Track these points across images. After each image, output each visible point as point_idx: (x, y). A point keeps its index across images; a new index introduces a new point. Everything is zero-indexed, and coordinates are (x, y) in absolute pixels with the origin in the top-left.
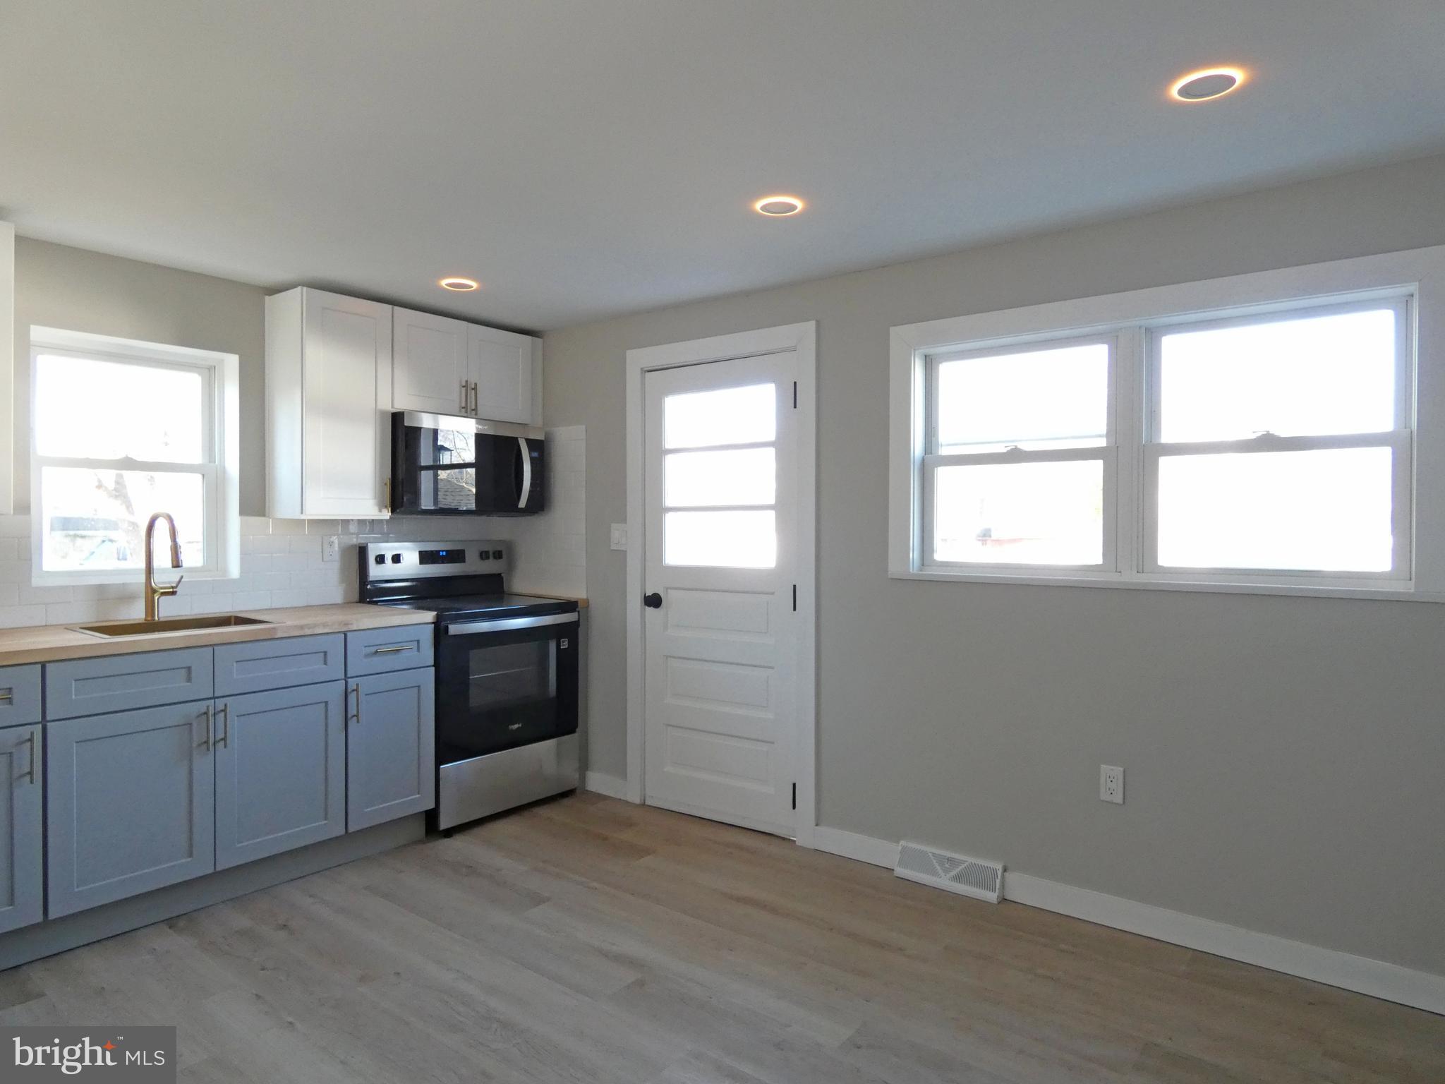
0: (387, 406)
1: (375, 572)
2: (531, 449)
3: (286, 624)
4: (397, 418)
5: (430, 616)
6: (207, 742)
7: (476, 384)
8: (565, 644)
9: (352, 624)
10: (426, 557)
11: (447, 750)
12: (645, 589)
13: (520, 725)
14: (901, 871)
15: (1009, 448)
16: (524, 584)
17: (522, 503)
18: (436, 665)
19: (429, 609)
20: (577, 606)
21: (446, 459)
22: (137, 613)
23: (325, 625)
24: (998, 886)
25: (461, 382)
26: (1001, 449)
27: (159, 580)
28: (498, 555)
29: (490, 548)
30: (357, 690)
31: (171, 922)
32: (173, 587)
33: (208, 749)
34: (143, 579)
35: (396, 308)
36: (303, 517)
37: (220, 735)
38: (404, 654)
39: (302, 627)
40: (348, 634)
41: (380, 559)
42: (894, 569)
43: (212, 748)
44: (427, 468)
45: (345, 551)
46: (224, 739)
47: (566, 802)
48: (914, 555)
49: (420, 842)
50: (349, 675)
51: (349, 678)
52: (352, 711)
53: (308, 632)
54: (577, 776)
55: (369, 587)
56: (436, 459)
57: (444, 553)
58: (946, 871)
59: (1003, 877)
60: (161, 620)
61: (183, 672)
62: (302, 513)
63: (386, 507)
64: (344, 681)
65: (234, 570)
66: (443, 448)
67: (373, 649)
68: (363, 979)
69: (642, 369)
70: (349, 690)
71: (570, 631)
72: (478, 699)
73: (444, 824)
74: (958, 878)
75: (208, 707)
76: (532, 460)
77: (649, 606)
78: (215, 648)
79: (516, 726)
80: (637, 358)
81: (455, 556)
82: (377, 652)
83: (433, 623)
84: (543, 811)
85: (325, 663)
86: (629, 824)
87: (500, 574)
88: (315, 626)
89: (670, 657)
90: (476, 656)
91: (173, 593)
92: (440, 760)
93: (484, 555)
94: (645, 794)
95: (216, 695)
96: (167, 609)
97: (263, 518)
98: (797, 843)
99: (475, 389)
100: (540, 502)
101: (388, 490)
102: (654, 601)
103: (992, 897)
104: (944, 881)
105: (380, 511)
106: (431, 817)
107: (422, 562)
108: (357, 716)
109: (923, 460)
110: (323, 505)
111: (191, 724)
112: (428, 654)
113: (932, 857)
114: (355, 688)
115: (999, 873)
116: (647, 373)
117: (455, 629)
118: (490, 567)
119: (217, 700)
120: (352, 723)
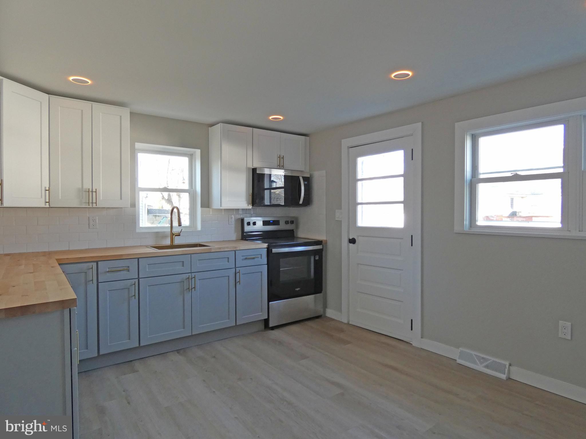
0: (250, 166)
1: (247, 228)
2: (304, 181)
3: (215, 247)
4: (254, 170)
5: (265, 245)
6: (189, 288)
7: (283, 156)
8: (317, 258)
9: (237, 248)
10: (265, 223)
11: (272, 297)
12: (349, 236)
13: (300, 289)
14: (459, 361)
15: (513, 174)
16: (302, 234)
17: (301, 202)
18: (268, 264)
19: (266, 243)
20: (322, 243)
21: (274, 185)
22: (168, 242)
23: (227, 248)
24: (506, 372)
25: (278, 155)
26: (509, 174)
27: (175, 231)
28: (292, 222)
29: (289, 220)
30: (239, 272)
31: (178, 351)
32: (179, 233)
33: (189, 291)
34: (169, 230)
35: (254, 129)
36: (221, 208)
37: (193, 286)
38: (256, 259)
39: (220, 248)
40: (236, 251)
41: (249, 224)
42: (457, 228)
43: (190, 291)
44: (267, 189)
45: (237, 220)
46: (195, 288)
47: (317, 320)
48: (467, 222)
49: (262, 331)
50: (236, 267)
51: (237, 268)
52: (238, 280)
53: (222, 250)
54: (322, 310)
55: (245, 234)
56: (271, 185)
57: (272, 222)
58: (481, 363)
59: (509, 368)
60: (175, 244)
61: (181, 263)
62: (221, 206)
63: (250, 204)
64: (235, 269)
65: (199, 228)
66: (273, 181)
67: (245, 257)
68: (240, 379)
69: (348, 147)
70: (237, 272)
71: (319, 253)
72: (283, 278)
73: (271, 325)
74: (487, 367)
75: (189, 276)
76: (305, 185)
77: (351, 243)
78: (192, 255)
79: (298, 289)
80: (346, 142)
81: (276, 223)
82: (246, 258)
83: (267, 248)
84: (309, 323)
85: (228, 262)
86: (342, 331)
87: (293, 230)
88: (224, 248)
89: (359, 264)
90: (282, 261)
91: (179, 235)
92: (269, 300)
93: (287, 222)
94: (349, 320)
95: (192, 272)
96: (178, 241)
97: (209, 208)
98: (413, 345)
99: (283, 158)
100: (308, 201)
101: (251, 197)
102: (352, 241)
103: (504, 377)
104: (480, 368)
105: (248, 206)
106: (266, 322)
107: (263, 225)
108: (239, 282)
109: (471, 180)
110: (229, 203)
111: (184, 282)
112: (265, 260)
113: (475, 357)
114: (239, 271)
115: (507, 366)
116: (350, 149)
117: (274, 250)
118: (289, 227)
119: (192, 274)
120: (238, 284)
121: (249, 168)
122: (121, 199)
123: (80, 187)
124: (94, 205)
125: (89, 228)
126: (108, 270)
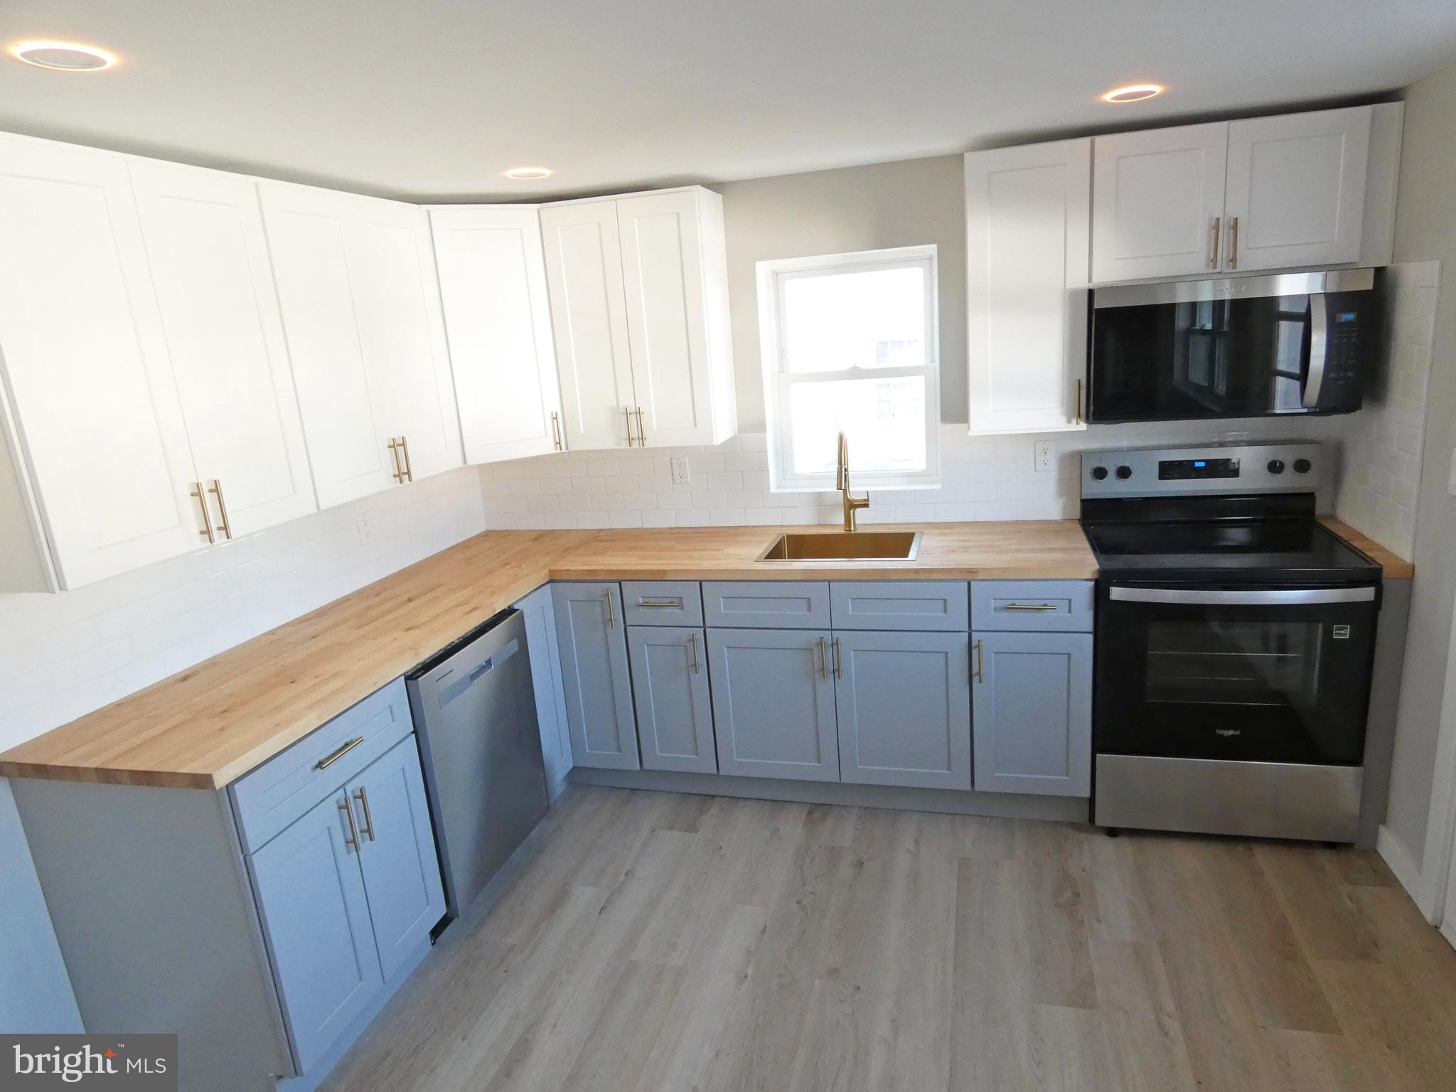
0: (1081, 282)
1: (1092, 488)
4: (1096, 297)
5: (1089, 571)
6: (823, 670)
7: (1236, 219)
9: (975, 572)
13: (1238, 733)
17: (1310, 396)
18: (1096, 632)
20: (1381, 576)
25: (1211, 218)
28: (1302, 466)
29: (1288, 457)
30: (980, 646)
32: (865, 500)
33: (824, 677)
35: (1100, 140)
37: (835, 665)
38: (1047, 612)
39: (916, 572)
40: (972, 583)
41: (1101, 472)
45: (1065, 458)
46: (838, 670)
50: (974, 628)
51: (973, 631)
52: (975, 670)
53: (923, 577)
57: (1203, 464)
60: (857, 531)
61: (804, 602)
63: (1080, 415)
64: (967, 634)
67: (1004, 603)
70: (973, 644)
73: (1102, 821)
75: (826, 637)
76: (1340, 327)
78: (831, 583)
79: (1231, 732)
81: (1219, 469)
82: (1010, 607)
83: (1095, 577)
85: (945, 611)
87: (1309, 493)
88: (930, 571)
91: (866, 506)
92: (1099, 748)
93: (1276, 468)
95: (833, 627)
97: (964, 425)
99: (1234, 226)
105: (1069, 422)
107: (1161, 476)
108: (979, 673)
110: (995, 419)
111: (812, 650)
112: (1084, 618)
114: (979, 643)
117: (1117, 593)
118: (1287, 482)
119: (833, 632)
120: (975, 680)
121: (1073, 294)
122: (695, 426)
123: (614, 404)
124: (636, 445)
125: (674, 483)
126: (641, 602)
